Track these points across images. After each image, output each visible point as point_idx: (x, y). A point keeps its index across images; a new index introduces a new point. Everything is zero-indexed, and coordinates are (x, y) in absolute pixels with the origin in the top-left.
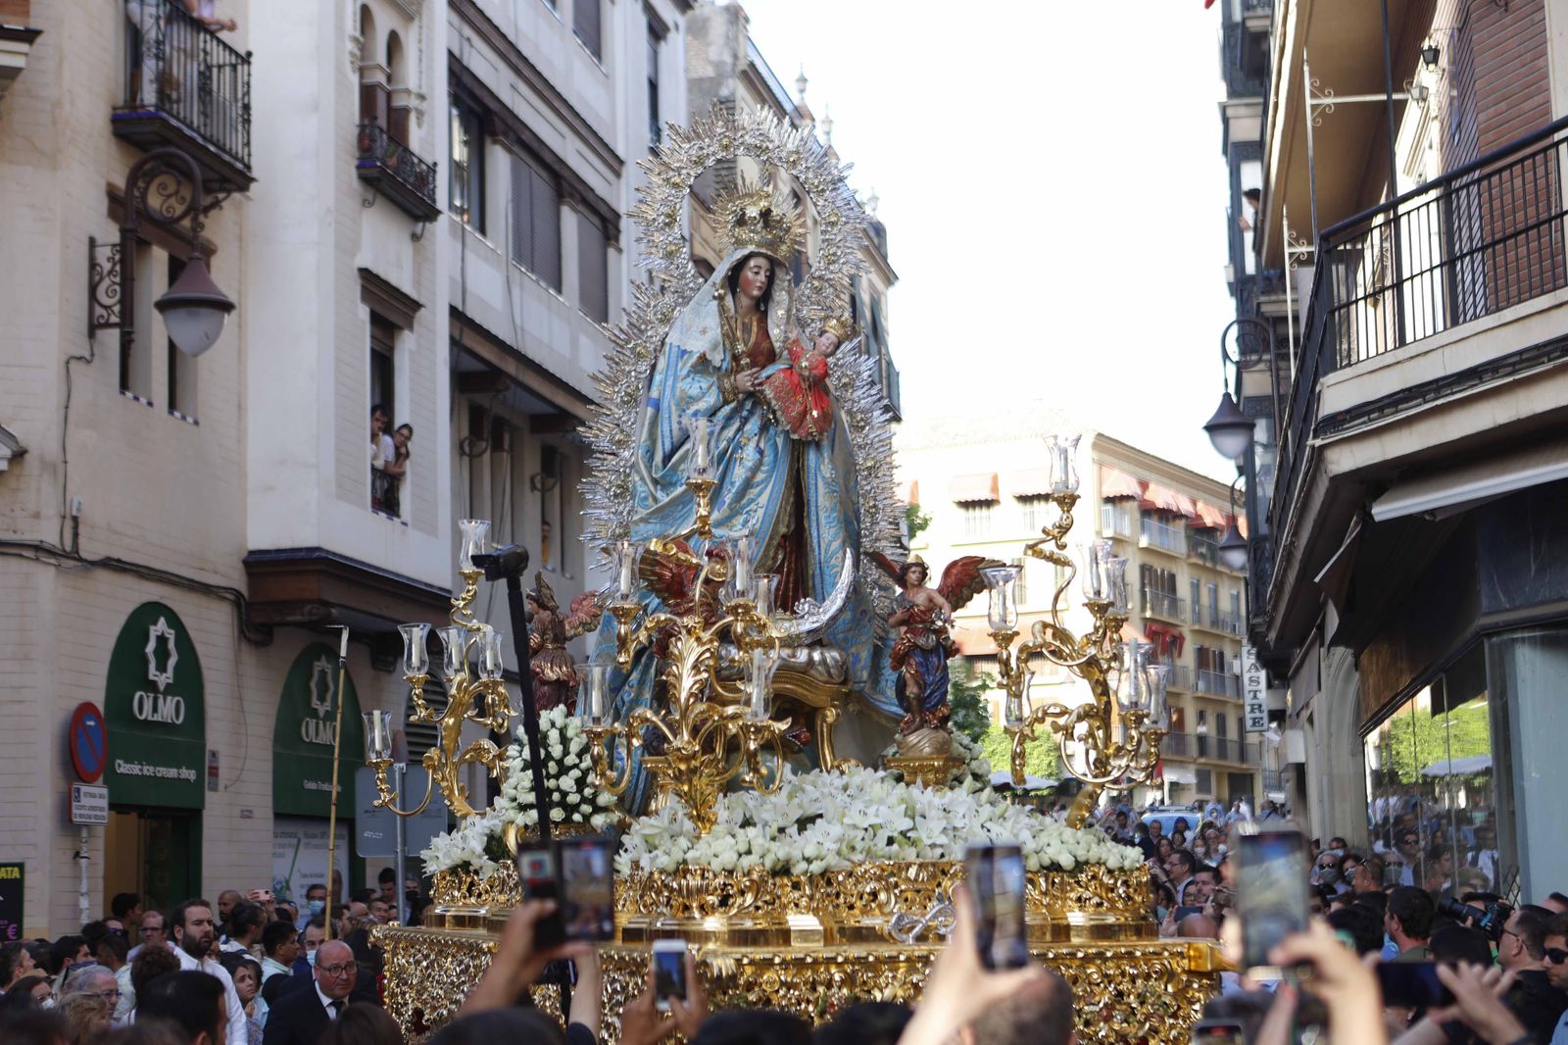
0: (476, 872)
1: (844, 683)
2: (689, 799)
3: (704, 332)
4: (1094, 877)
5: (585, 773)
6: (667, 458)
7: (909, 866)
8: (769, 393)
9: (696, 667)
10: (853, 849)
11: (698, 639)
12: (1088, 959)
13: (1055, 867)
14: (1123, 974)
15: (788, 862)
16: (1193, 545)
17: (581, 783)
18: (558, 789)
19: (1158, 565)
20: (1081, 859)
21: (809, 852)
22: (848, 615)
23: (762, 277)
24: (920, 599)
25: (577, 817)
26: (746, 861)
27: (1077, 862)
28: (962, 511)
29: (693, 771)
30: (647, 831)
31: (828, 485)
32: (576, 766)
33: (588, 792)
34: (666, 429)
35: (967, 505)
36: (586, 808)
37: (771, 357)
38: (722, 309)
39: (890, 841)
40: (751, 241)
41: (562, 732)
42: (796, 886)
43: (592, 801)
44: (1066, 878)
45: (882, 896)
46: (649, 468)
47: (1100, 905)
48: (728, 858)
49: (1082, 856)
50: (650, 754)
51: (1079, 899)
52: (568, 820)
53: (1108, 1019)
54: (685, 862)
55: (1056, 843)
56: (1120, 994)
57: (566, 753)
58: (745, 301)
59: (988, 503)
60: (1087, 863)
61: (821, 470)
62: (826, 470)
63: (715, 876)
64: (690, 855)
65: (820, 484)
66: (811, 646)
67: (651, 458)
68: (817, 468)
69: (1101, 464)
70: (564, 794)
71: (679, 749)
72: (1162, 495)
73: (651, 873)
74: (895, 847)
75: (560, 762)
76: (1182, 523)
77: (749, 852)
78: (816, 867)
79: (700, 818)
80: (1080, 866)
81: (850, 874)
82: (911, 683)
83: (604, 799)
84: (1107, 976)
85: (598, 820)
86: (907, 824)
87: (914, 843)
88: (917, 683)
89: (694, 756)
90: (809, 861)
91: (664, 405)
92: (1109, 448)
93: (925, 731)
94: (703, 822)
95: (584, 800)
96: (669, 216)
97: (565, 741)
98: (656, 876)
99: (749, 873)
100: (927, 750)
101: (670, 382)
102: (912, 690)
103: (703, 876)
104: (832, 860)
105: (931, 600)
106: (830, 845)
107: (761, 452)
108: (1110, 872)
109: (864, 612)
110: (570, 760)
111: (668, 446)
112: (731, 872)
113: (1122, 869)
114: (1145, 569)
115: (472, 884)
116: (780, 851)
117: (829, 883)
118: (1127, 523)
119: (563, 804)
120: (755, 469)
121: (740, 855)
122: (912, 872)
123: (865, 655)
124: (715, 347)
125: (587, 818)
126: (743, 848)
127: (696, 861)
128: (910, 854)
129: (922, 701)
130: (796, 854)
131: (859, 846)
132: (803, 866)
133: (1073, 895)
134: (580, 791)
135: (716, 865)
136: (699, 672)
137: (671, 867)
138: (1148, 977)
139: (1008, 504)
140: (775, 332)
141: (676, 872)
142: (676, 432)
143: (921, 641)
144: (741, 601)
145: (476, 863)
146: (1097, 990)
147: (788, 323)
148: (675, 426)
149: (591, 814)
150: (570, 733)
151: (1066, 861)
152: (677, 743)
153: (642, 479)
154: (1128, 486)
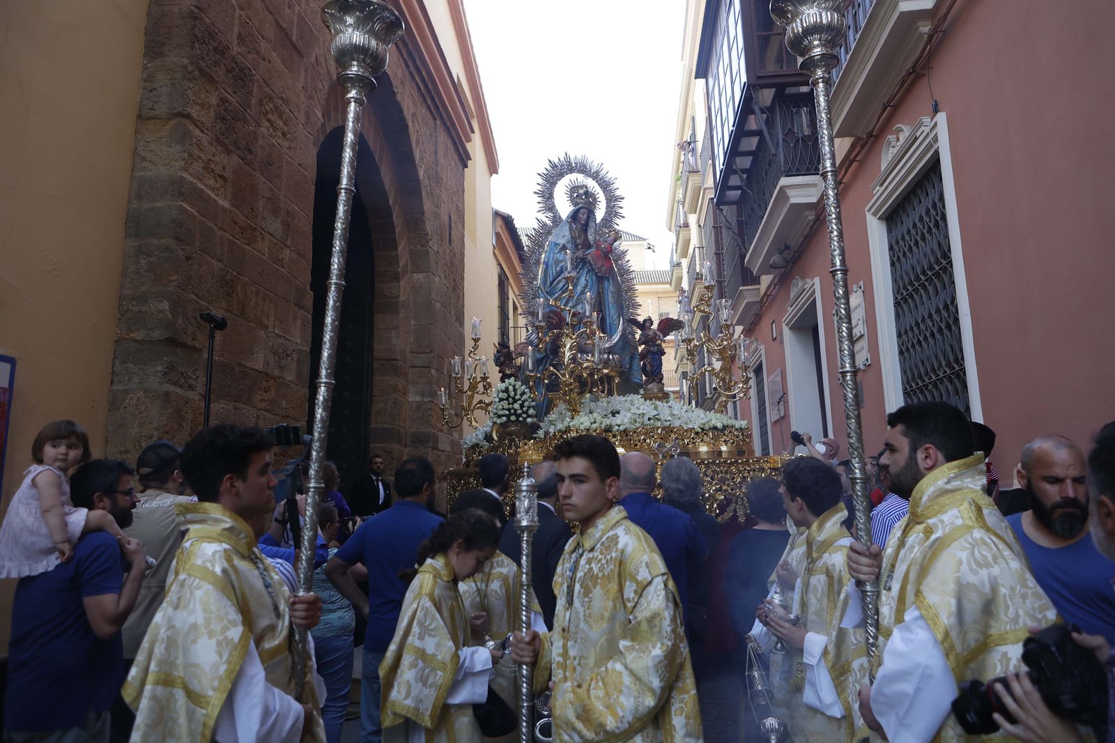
0: (481, 447)
1: (621, 367)
2: (569, 402)
3: (564, 237)
4: (730, 432)
5: (524, 402)
6: (551, 283)
7: (658, 428)
8: (590, 258)
9: (571, 349)
10: (636, 421)
11: (571, 338)
12: (732, 463)
13: (715, 428)
14: (745, 470)
15: (610, 426)
17: (522, 406)
18: (513, 408)
20: (726, 425)
21: (618, 422)
22: (620, 344)
23: (585, 216)
24: (651, 333)
25: (521, 419)
26: (594, 426)
27: (723, 426)
29: (571, 390)
30: (551, 419)
31: (612, 293)
32: (520, 399)
33: (525, 409)
34: (551, 272)
36: (524, 415)
37: (589, 247)
38: (571, 229)
39: (649, 419)
40: (581, 203)
41: (514, 386)
42: (614, 436)
43: (526, 413)
44: (719, 433)
45: (648, 441)
46: (544, 288)
47: (733, 443)
48: (587, 424)
49: (725, 423)
50: (549, 392)
51: (725, 441)
52: (517, 420)
53: (740, 488)
54: (569, 427)
55: (714, 419)
56: (744, 477)
57: (516, 394)
58: (579, 226)
60: (727, 426)
61: (610, 288)
62: (611, 288)
63: (582, 432)
64: (571, 424)
65: (609, 293)
66: (609, 353)
67: (545, 284)
68: (608, 287)
70: (516, 410)
71: (565, 382)
73: (555, 433)
74: (652, 421)
75: (513, 398)
77: (595, 422)
78: (622, 428)
79: (574, 410)
80: (725, 427)
81: (635, 432)
82: (648, 365)
83: (531, 411)
84: (739, 470)
85: (529, 420)
86: (655, 413)
87: (658, 420)
88: (651, 365)
89: (571, 384)
90: (619, 426)
91: (550, 263)
93: (654, 383)
94: (574, 411)
95: (523, 412)
96: (549, 194)
97: (515, 390)
98: (557, 434)
99: (595, 431)
100: (656, 390)
101: (552, 255)
102: (648, 368)
103: (577, 432)
104: (628, 426)
105: (655, 333)
106: (626, 420)
107: (587, 281)
108: (737, 430)
109: (626, 343)
110: (518, 397)
111: (552, 279)
112: (588, 430)
113: (741, 428)
115: (480, 451)
116: (607, 422)
117: (627, 435)
119: (515, 414)
120: (585, 287)
121: (591, 424)
122: (659, 431)
123: (627, 358)
124: (568, 242)
125: (525, 419)
126: (592, 421)
127: (574, 426)
128: (659, 424)
129: (653, 372)
130: (614, 423)
131: (638, 420)
132: (617, 427)
133: (723, 439)
134: (522, 408)
135: (582, 427)
136: (572, 351)
137: (564, 429)
138: (754, 471)
140: (590, 238)
141: (566, 431)
142: (554, 274)
143: (652, 349)
144: (589, 320)
145: (481, 444)
146: (735, 476)
147: (595, 234)
148: (554, 271)
149: (526, 418)
150: (517, 387)
151: (719, 425)
152: (564, 379)
153: (542, 291)
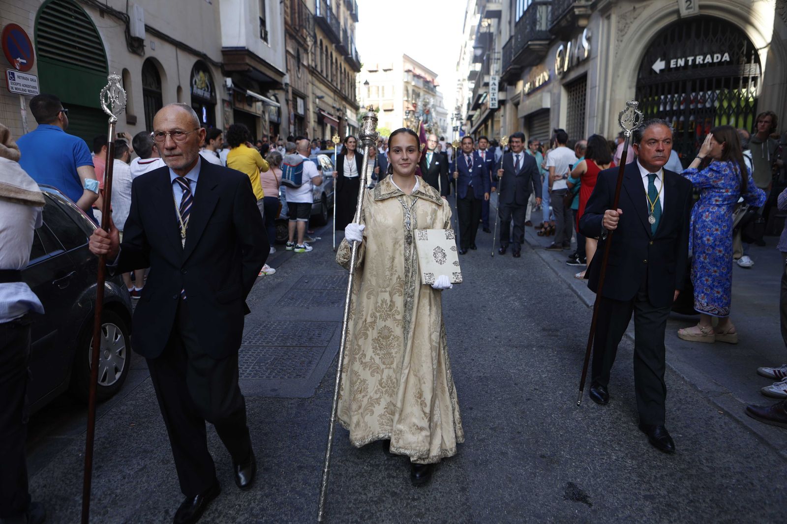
16: (424, 85)
19: (416, 90)
28: (369, 73)
35: (371, 71)
59: (376, 71)
69: (404, 62)
72: (418, 72)
76: (422, 80)
92: (407, 58)
114: (413, 91)
118: (409, 78)
139: (381, 71)
154: (411, 68)
